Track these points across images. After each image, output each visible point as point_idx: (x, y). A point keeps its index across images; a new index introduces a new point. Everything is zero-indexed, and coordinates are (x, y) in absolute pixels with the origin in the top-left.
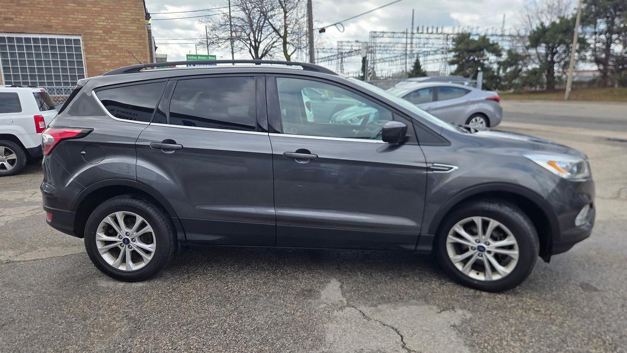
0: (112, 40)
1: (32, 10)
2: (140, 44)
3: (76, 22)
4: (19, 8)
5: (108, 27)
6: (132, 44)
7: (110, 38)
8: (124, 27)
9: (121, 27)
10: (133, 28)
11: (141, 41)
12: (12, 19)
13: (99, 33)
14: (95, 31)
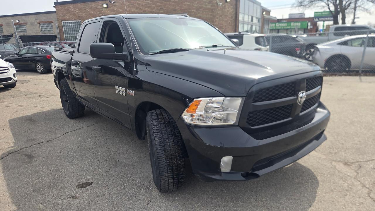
0: (199, 14)
1: (170, 3)
2: (211, 15)
3: (185, 7)
4: (165, 3)
5: (198, 7)
6: (208, 15)
7: (199, 13)
8: (205, 6)
9: (204, 7)
10: (209, 6)
11: (212, 13)
12: (163, 8)
13: (194, 11)
14: (193, 10)
